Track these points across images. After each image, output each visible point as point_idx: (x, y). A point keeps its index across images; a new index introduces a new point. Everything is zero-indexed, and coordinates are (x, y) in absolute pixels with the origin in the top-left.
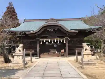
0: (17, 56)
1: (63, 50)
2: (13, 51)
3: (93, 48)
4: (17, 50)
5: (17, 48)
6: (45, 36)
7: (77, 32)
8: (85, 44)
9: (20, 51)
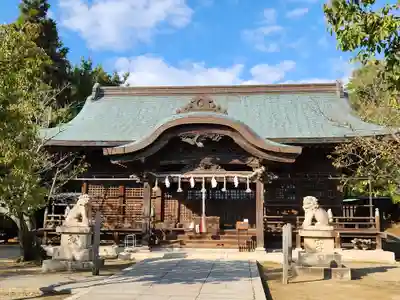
1: (246, 221)
2: (50, 218)
3: (374, 215)
4: (70, 215)
5: (71, 208)
6: (173, 162)
9: (79, 218)
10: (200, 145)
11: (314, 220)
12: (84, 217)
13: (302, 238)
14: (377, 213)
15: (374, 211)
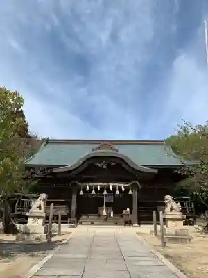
0: (34, 217)
2: (18, 208)
5: (35, 201)
7: (156, 171)
8: (168, 198)
9: (40, 208)
10: (105, 167)
11: (171, 209)
12: (42, 207)
13: (165, 219)
15: (191, 204)
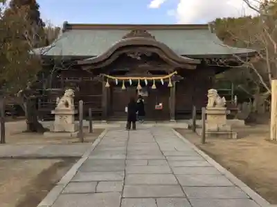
1: (161, 104)
3: (234, 99)
8: (212, 92)
9: (67, 104)
10: (139, 58)
11: (215, 104)
13: (206, 114)
14: (236, 99)
15: (234, 97)
